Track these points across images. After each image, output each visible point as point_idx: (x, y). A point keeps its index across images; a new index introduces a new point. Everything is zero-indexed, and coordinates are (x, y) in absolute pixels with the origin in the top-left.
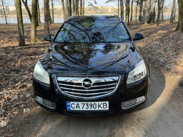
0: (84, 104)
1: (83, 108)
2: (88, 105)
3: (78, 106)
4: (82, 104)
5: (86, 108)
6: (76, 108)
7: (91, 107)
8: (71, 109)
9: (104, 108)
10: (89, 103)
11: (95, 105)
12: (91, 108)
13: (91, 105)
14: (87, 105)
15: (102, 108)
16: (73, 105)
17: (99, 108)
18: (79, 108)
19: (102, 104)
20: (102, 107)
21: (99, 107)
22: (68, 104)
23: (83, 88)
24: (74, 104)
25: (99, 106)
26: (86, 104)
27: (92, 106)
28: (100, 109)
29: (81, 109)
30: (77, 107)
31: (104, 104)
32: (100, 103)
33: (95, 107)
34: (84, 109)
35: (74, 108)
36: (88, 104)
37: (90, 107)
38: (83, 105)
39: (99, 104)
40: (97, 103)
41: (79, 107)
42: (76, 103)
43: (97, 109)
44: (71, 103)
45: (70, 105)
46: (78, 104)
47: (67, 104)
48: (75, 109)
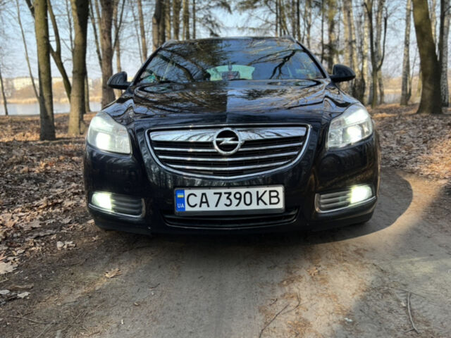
0: (220, 194)
1: (216, 206)
2: (232, 197)
3: (204, 200)
4: (215, 193)
5: (226, 205)
6: (200, 206)
7: (238, 201)
8: (188, 209)
9: (271, 203)
10: (233, 191)
11: (248, 195)
12: (237, 205)
13: (238, 196)
14: (227, 195)
15: (266, 204)
16: (192, 197)
17: (258, 204)
18: (208, 206)
19: (265, 192)
20: (268, 202)
21: (260, 201)
22: (180, 196)
23: (216, 155)
24: (195, 196)
25: (259, 199)
26: (225, 193)
27: (240, 199)
28: (262, 206)
29: (212, 208)
30: (202, 202)
31: (270, 192)
32: (261, 190)
33: (248, 202)
34: (221, 207)
35: (196, 205)
36: (230, 194)
37: (235, 202)
38: (218, 195)
39: (258, 192)
40: (253, 190)
41: (207, 202)
42: (199, 192)
43: (254, 206)
44: (187, 192)
45: (184, 198)
46: (204, 194)
47: (176, 195)
48: (197, 209)
